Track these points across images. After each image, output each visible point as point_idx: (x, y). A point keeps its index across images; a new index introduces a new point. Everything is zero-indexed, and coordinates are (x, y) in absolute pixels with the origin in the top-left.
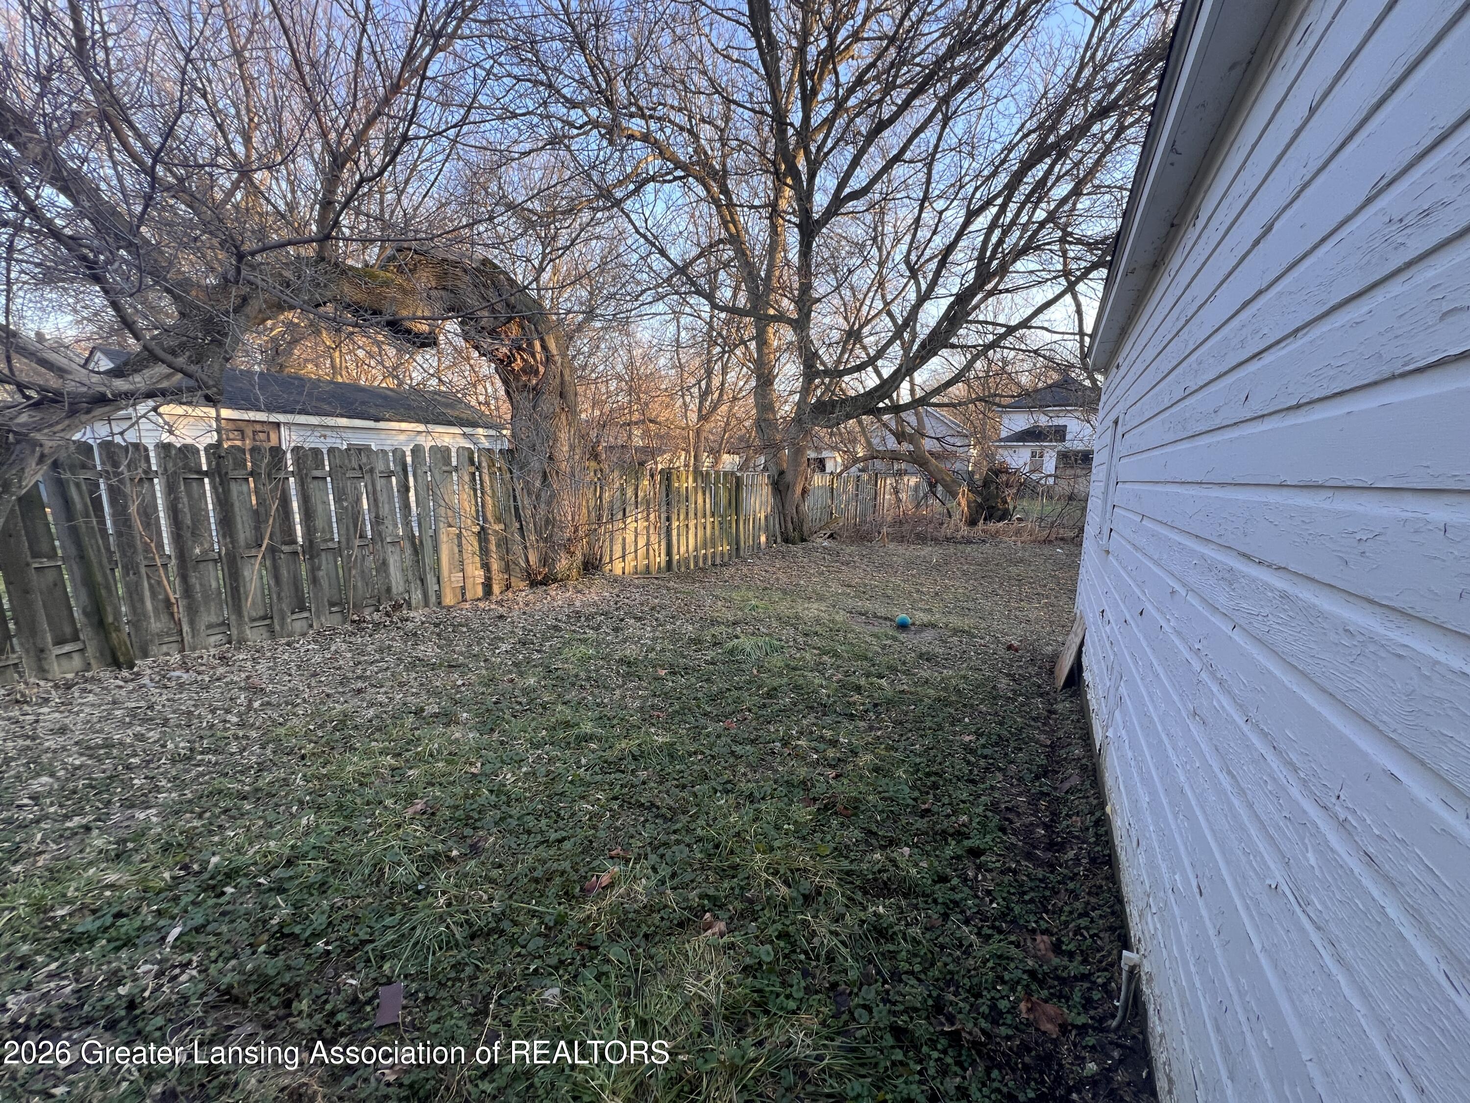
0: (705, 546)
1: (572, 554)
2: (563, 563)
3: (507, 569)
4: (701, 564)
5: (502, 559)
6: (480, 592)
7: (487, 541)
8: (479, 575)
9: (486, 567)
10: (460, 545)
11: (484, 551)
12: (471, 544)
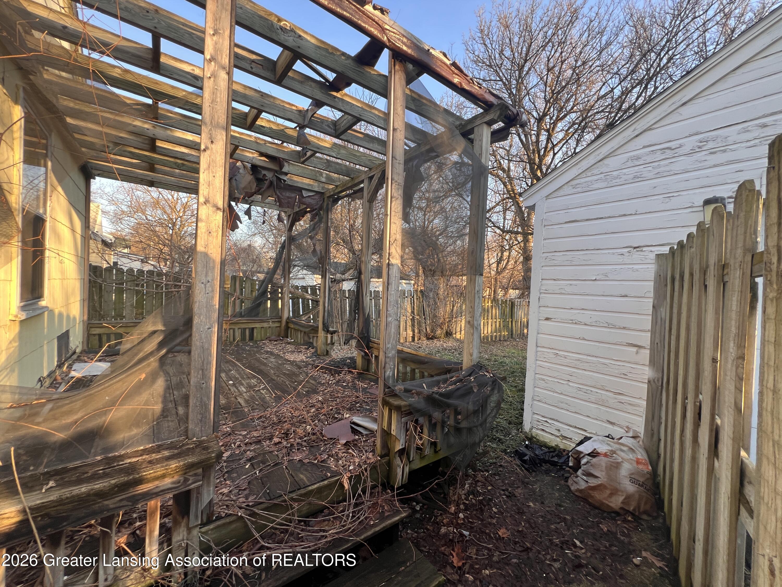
0: (496, 331)
1: (442, 329)
2: (439, 332)
3: (419, 332)
4: (494, 339)
5: (418, 328)
6: (411, 339)
7: (414, 322)
8: (410, 333)
9: (413, 331)
10: (406, 323)
11: (413, 325)
12: (409, 323)
